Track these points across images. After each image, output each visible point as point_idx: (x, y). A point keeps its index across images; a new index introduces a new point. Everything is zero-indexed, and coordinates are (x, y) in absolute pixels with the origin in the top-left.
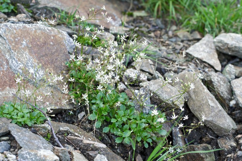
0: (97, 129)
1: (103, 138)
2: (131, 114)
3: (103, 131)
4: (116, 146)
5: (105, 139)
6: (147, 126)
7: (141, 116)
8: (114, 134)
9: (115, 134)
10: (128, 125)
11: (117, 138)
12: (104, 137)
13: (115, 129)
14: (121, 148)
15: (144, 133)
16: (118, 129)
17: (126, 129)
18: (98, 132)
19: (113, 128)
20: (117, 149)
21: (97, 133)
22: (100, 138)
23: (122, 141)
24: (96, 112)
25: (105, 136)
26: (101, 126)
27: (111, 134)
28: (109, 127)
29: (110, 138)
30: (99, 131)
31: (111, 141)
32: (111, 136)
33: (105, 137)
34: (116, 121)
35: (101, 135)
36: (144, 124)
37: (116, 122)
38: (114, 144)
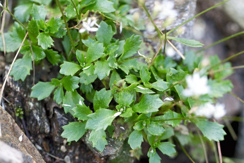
0: (15, 83)
1: (28, 114)
2: (126, 57)
3: (32, 95)
4: (62, 144)
5: (35, 120)
6: (170, 104)
7: (158, 66)
8: (61, 110)
9: (66, 112)
10: (110, 92)
11: (70, 124)
12: (31, 111)
13: (69, 93)
14: (77, 152)
15: (154, 125)
16: (79, 96)
17: (101, 104)
18: (16, 93)
19: (65, 91)
20: (66, 153)
21: (12, 94)
22: (19, 112)
23: (84, 136)
24: (20, 28)
25: (35, 108)
26: (28, 77)
27: (53, 105)
28: (53, 84)
29: (50, 118)
30: (18, 89)
31: (51, 127)
32: (54, 115)
33: (35, 112)
34: (77, 69)
35: (23, 102)
36: (159, 100)
37: (77, 75)
38: (56, 139)
